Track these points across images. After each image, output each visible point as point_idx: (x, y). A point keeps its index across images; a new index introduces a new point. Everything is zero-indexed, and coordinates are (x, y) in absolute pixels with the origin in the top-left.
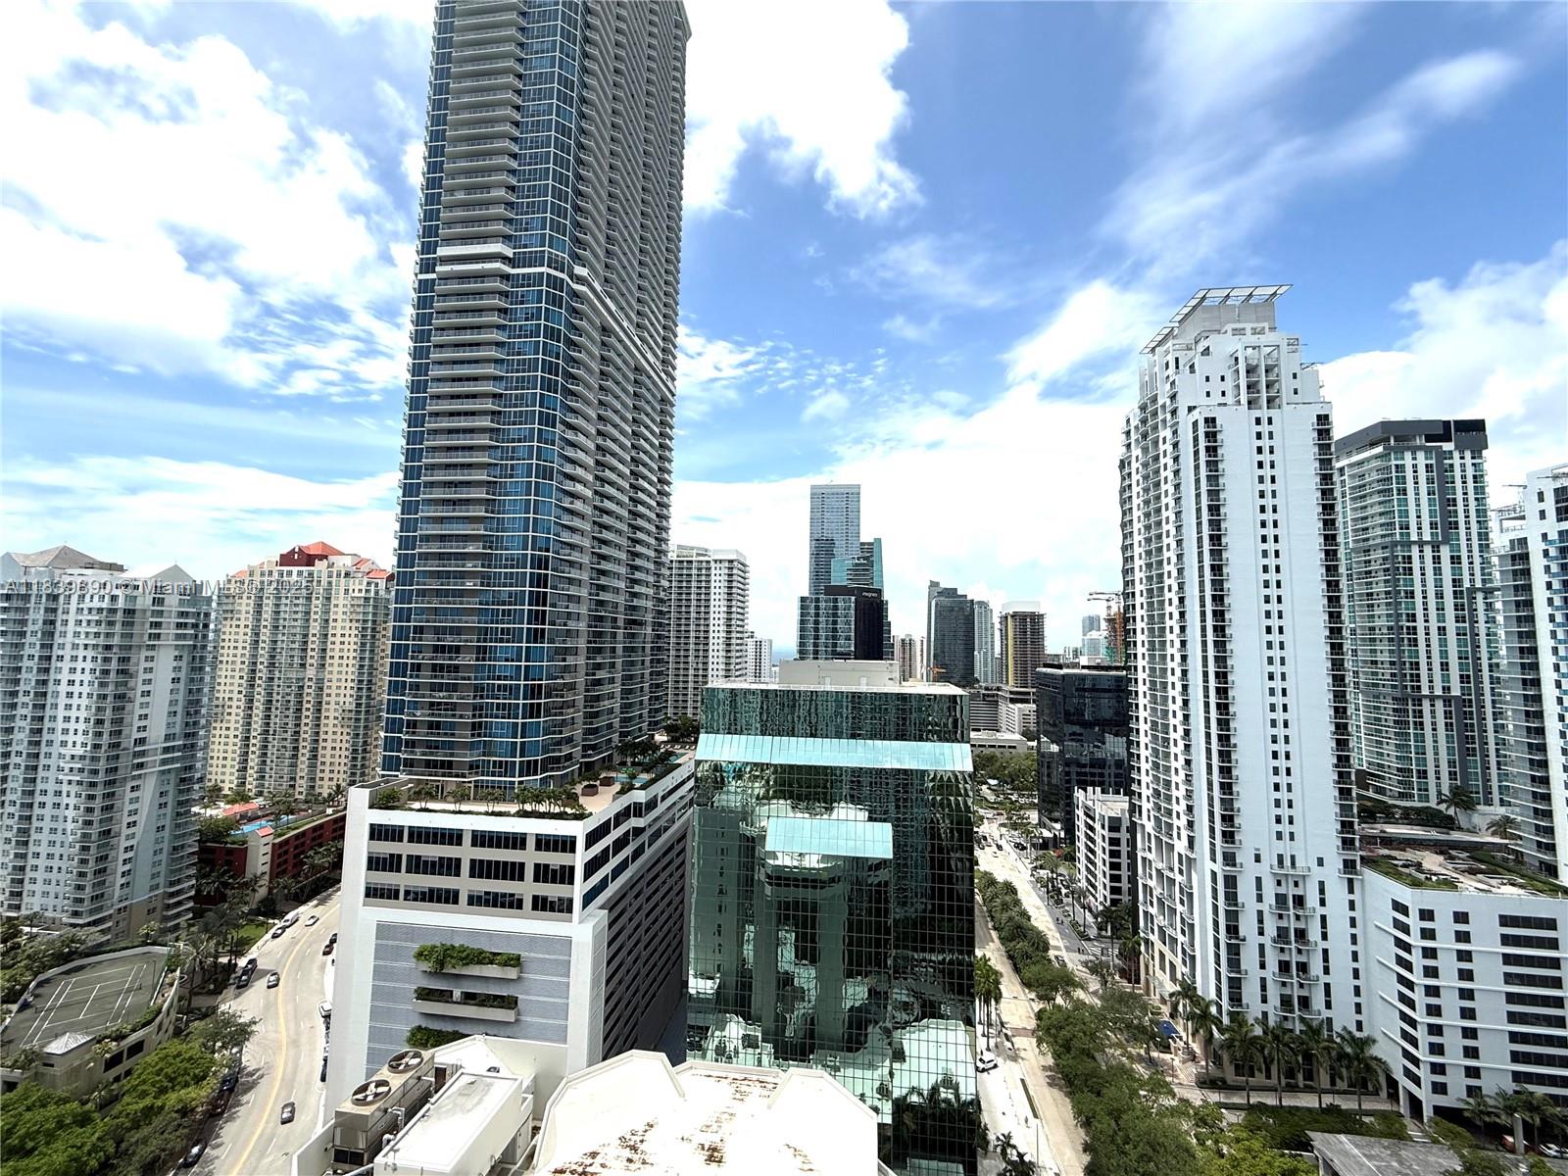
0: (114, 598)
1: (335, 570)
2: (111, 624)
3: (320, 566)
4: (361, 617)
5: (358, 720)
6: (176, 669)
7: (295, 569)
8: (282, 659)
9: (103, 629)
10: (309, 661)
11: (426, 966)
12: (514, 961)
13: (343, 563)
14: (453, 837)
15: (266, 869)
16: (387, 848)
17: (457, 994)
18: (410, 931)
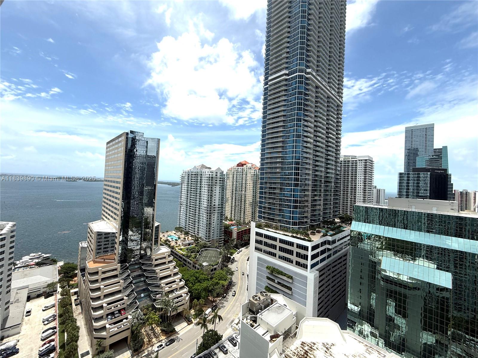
0: (210, 175)
1: (247, 167)
2: (209, 180)
3: (245, 166)
4: (253, 179)
5: (253, 205)
6: (220, 190)
7: (240, 167)
8: (238, 189)
9: (208, 181)
10: (243, 190)
11: (269, 271)
12: (291, 278)
13: (249, 165)
14: (275, 239)
15: (236, 237)
16: (259, 238)
17: (276, 281)
18: (265, 261)
